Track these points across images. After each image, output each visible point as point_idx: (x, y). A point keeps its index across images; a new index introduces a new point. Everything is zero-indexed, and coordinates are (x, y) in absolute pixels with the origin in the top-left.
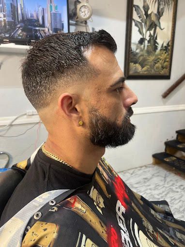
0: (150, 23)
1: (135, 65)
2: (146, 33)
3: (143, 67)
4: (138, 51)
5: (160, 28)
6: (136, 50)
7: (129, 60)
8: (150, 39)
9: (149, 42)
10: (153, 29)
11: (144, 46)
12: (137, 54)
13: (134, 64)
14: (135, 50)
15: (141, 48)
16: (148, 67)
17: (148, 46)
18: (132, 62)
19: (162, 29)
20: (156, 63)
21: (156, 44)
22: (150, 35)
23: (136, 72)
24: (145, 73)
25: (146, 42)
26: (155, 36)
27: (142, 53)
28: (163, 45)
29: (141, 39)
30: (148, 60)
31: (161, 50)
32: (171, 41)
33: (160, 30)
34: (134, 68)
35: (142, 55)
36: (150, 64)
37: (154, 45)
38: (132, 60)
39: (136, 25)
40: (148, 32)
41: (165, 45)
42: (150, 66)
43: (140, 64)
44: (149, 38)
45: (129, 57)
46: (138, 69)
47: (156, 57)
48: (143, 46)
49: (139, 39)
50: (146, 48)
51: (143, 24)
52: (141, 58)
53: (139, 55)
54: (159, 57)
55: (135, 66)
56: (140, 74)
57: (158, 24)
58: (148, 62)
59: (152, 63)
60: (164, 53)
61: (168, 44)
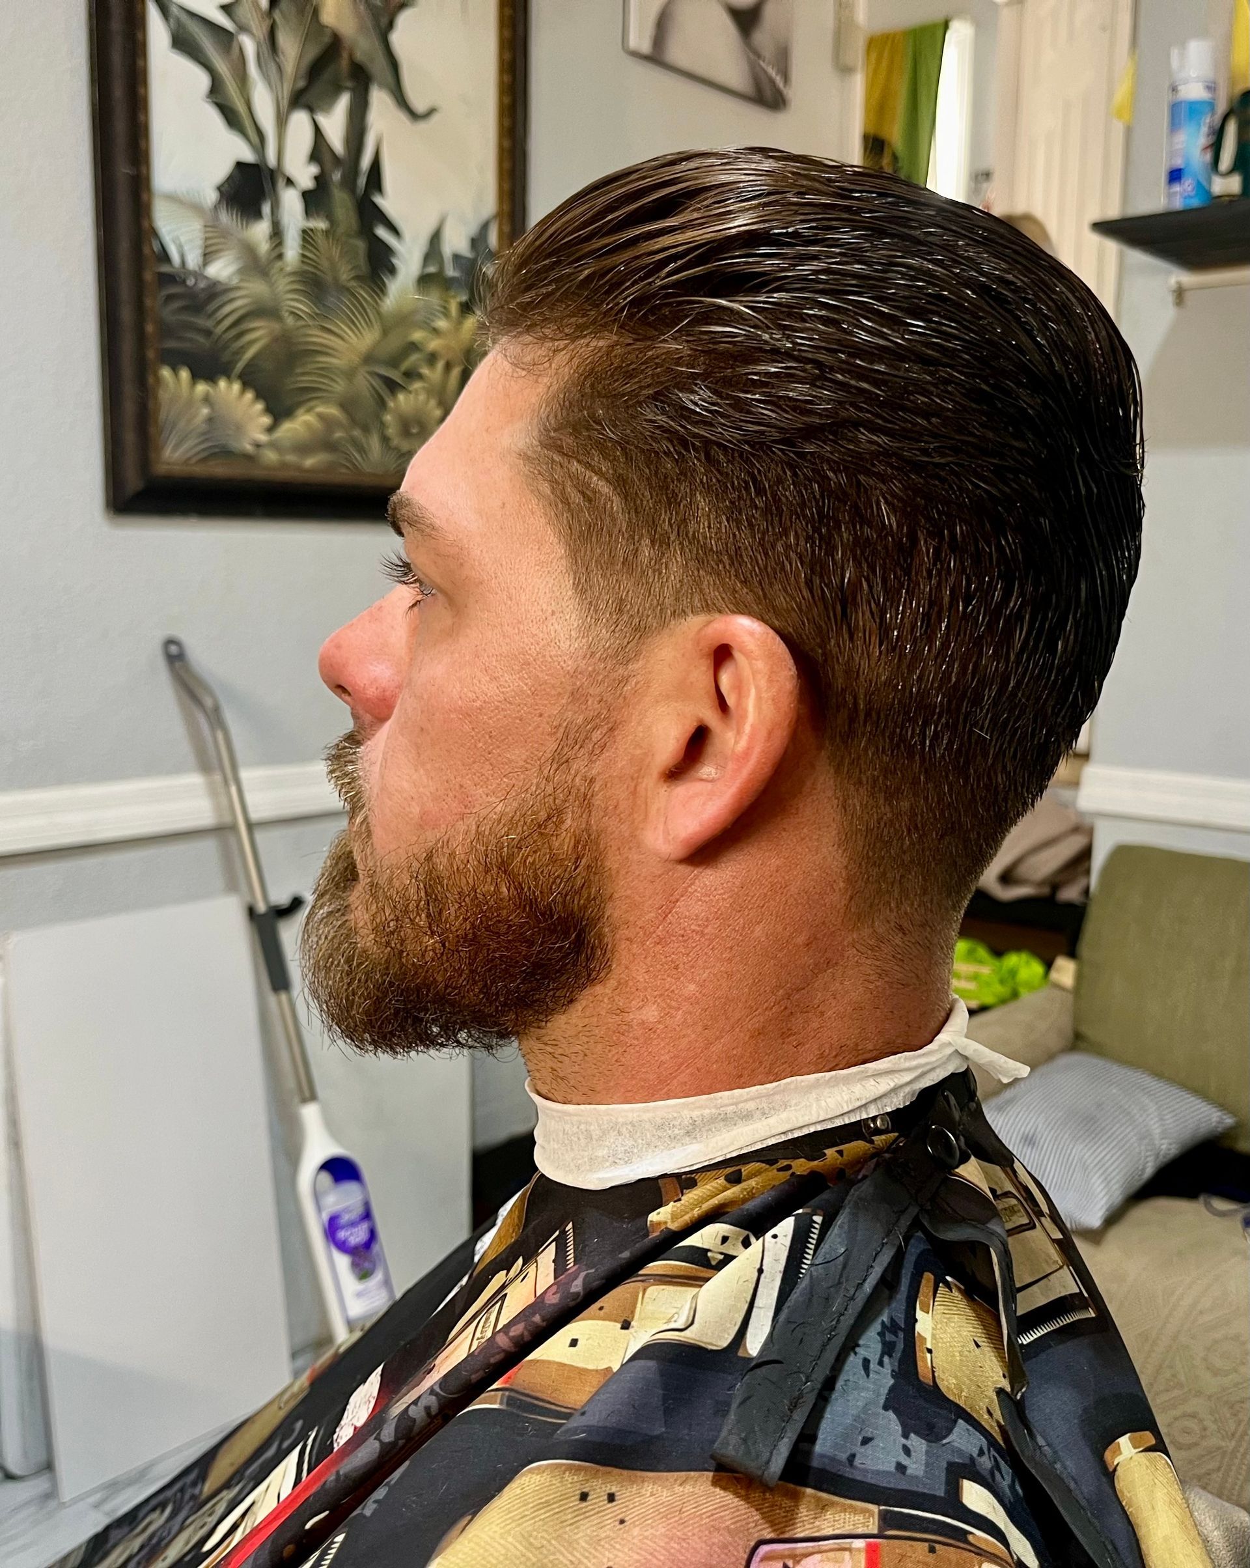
0: (313, 53)
1: (202, 388)
2: (282, 122)
3: (279, 411)
4: (222, 269)
5: (402, 101)
6: (208, 256)
7: (141, 339)
8: (321, 180)
9: (314, 200)
10: (343, 102)
11: (277, 233)
12: (215, 292)
13: (196, 376)
14: (193, 260)
15: (249, 250)
16: (333, 411)
17: (307, 236)
18: (175, 360)
19: (414, 115)
20: (392, 386)
21: (382, 232)
22: (319, 151)
23: (226, 453)
24: (310, 462)
25: (291, 203)
26: (366, 162)
27: (257, 288)
28: (435, 239)
29: (240, 166)
30: (324, 351)
31: (425, 281)
32: (499, 215)
33: (402, 116)
34: (205, 411)
35: (263, 311)
36: (340, 387)
37: (366, 231)
38: (171, 344)
39: (182, 43)
40: (300, 121)
41: (456, 242)
42: (347, 405)
43: (248, 380)
44: (314, 170)
45: (140, 310)
46: (239, 428)
47: (385, 332)
48: (260, 231)
49: (222, 170)
50: (292, 251)
51: (249, 45)
52: (259, 335)
53: (239, 304)
54: (417, 336)
55: (207, 400)
56: (257, 473)
57: (378, 66)
58: (325, 371)
59: (363, 383)
60: (454, 308)
61: (477, 242)
